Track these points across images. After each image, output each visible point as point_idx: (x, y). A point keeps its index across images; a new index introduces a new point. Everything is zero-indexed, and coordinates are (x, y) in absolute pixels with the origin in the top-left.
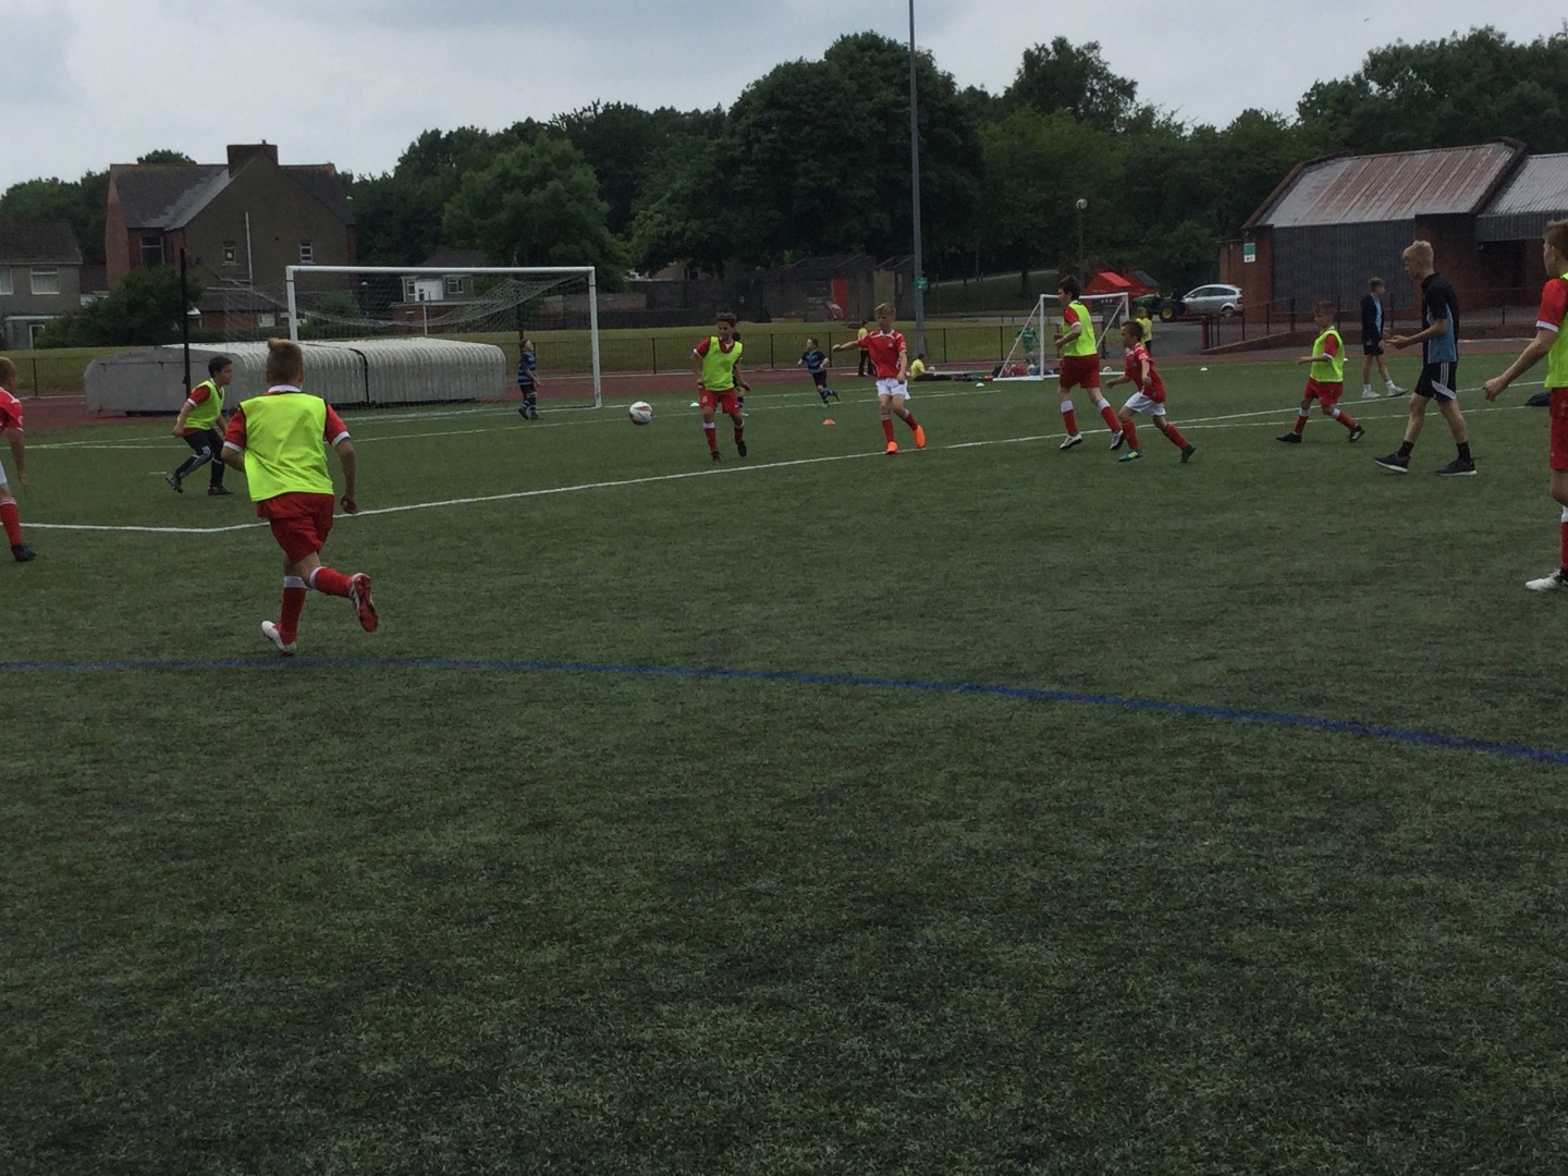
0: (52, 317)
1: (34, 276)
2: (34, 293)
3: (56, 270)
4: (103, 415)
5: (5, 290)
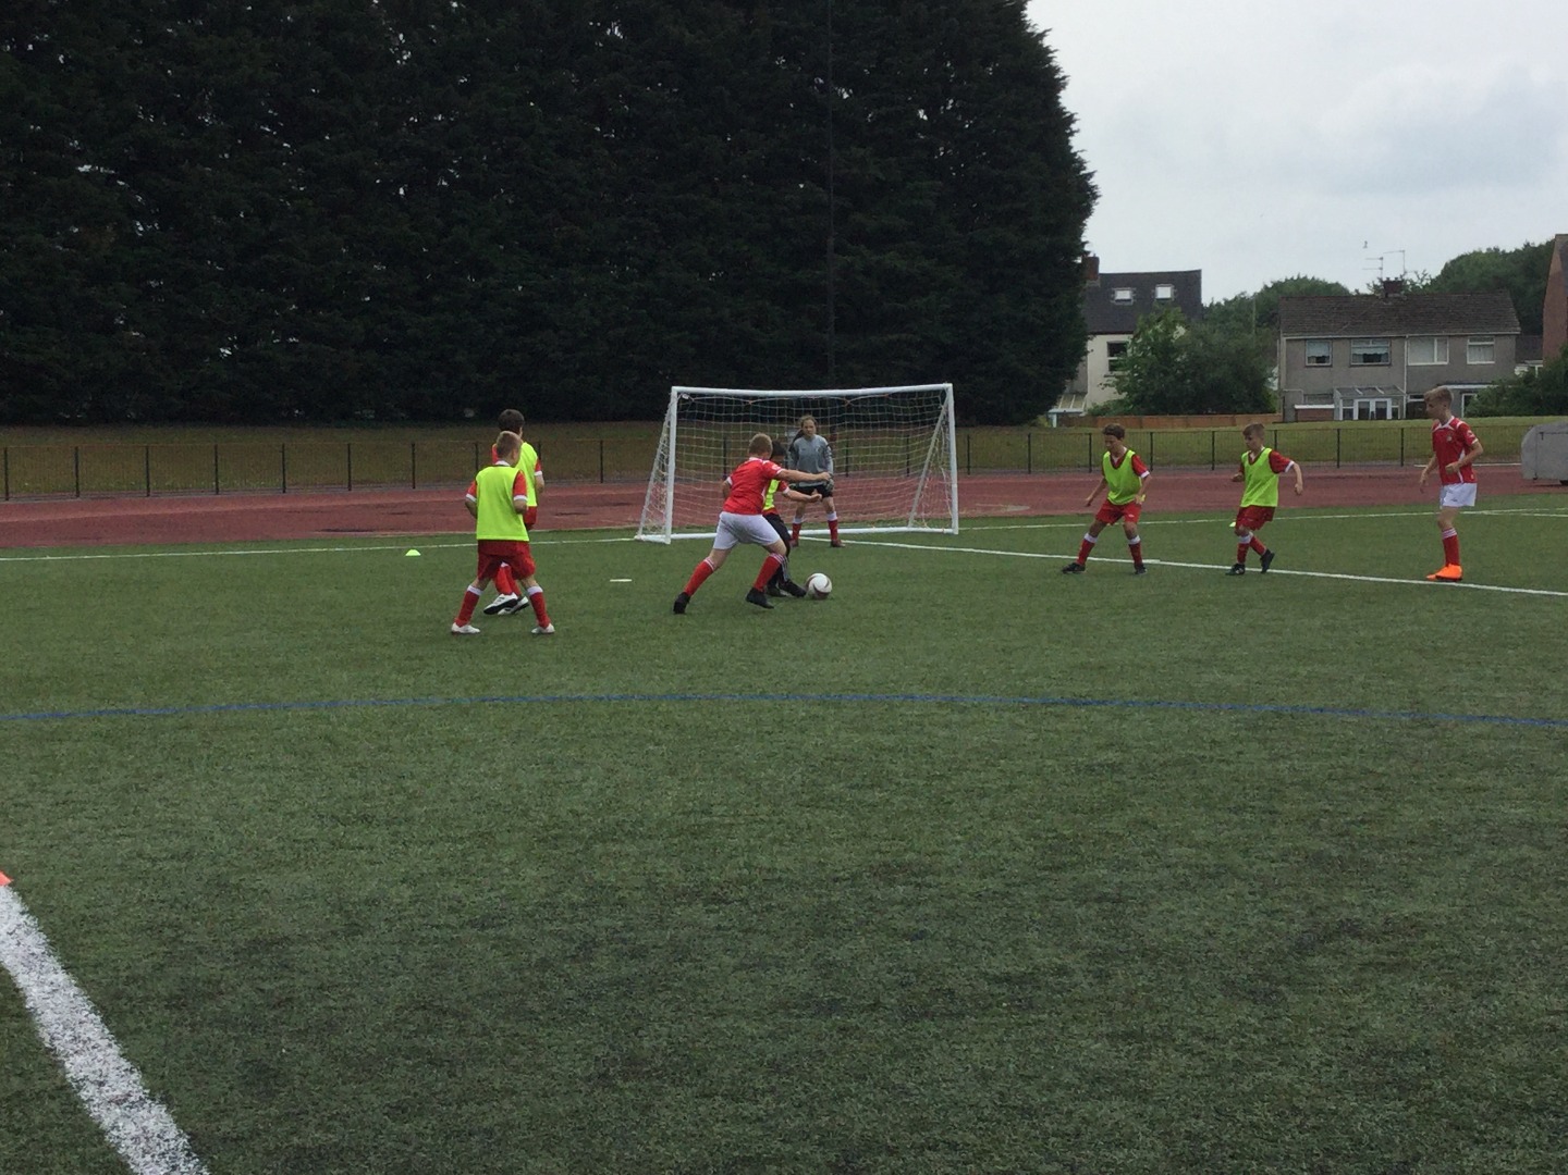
0: (1485, 386)
1: (1470, 346)
2: (1469, 363)
3: (1492, 340)
4: (1537, 483)
5: (1438, 360)
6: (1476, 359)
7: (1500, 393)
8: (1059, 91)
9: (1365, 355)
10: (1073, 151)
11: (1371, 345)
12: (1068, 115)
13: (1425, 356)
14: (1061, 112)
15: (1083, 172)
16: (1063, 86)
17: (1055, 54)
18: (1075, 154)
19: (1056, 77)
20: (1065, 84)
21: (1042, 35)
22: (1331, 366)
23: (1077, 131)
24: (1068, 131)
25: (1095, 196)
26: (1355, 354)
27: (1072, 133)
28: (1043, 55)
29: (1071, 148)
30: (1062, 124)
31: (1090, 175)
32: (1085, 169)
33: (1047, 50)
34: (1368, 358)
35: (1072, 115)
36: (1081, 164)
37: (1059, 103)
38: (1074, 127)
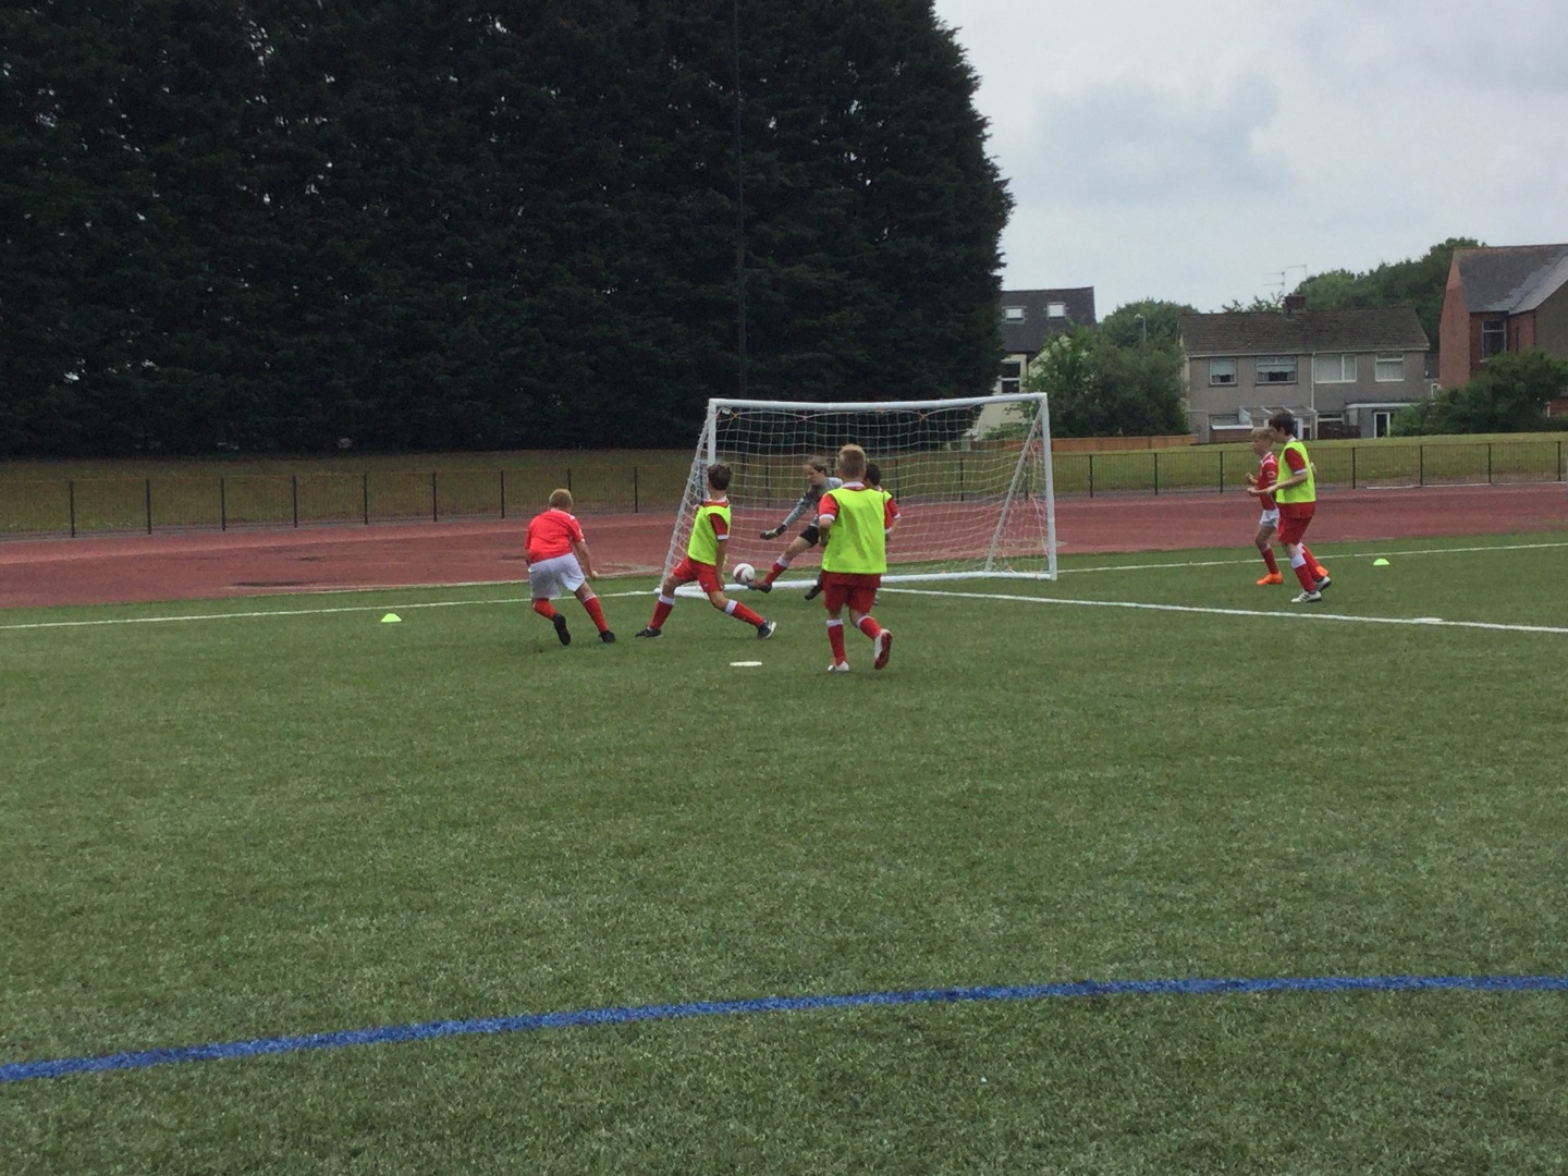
0: (1408, 405)
1: (1378, 363)
2: (1378, 380)
3: (1401, 356)
5: (1346, 378)
6: (1386, 377)
7: (1425, 412)
8: (971, 93)
9: (1270, 373)
10: (985, 157)
11: (1276, 362)
12: (979, 119)
13: (1332, 374)
14: (974, 115)
15: (995, 180)
16: (976, 87)
17: (966, 53)
18: (988, 160)
19: (969, 76)
20: (978, 85)
21: (952, 33)
22: (1236, 385)
23: (990, 136)
24: (980, 136)
25: (1010, 205)
26: (1261, 373)
27: (984, 138)
28: (954, 53)
29: (984, 153)
30: (974, 127)
31: (1005, 182)
32: (998, 176)
33: (957, 49)
34: (1275, 377)
35: (984, 119)
36: (995, 169)
37: (970, 106)
38: (986, 131)
